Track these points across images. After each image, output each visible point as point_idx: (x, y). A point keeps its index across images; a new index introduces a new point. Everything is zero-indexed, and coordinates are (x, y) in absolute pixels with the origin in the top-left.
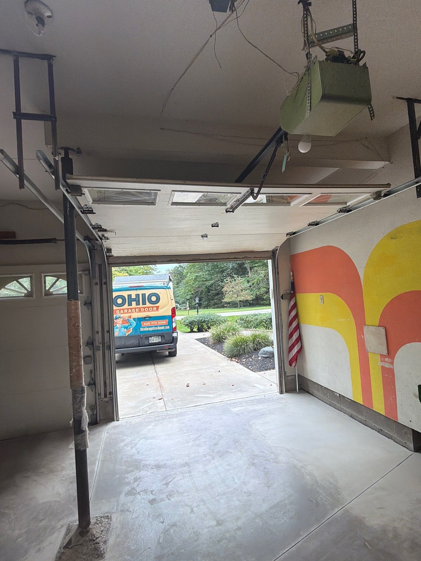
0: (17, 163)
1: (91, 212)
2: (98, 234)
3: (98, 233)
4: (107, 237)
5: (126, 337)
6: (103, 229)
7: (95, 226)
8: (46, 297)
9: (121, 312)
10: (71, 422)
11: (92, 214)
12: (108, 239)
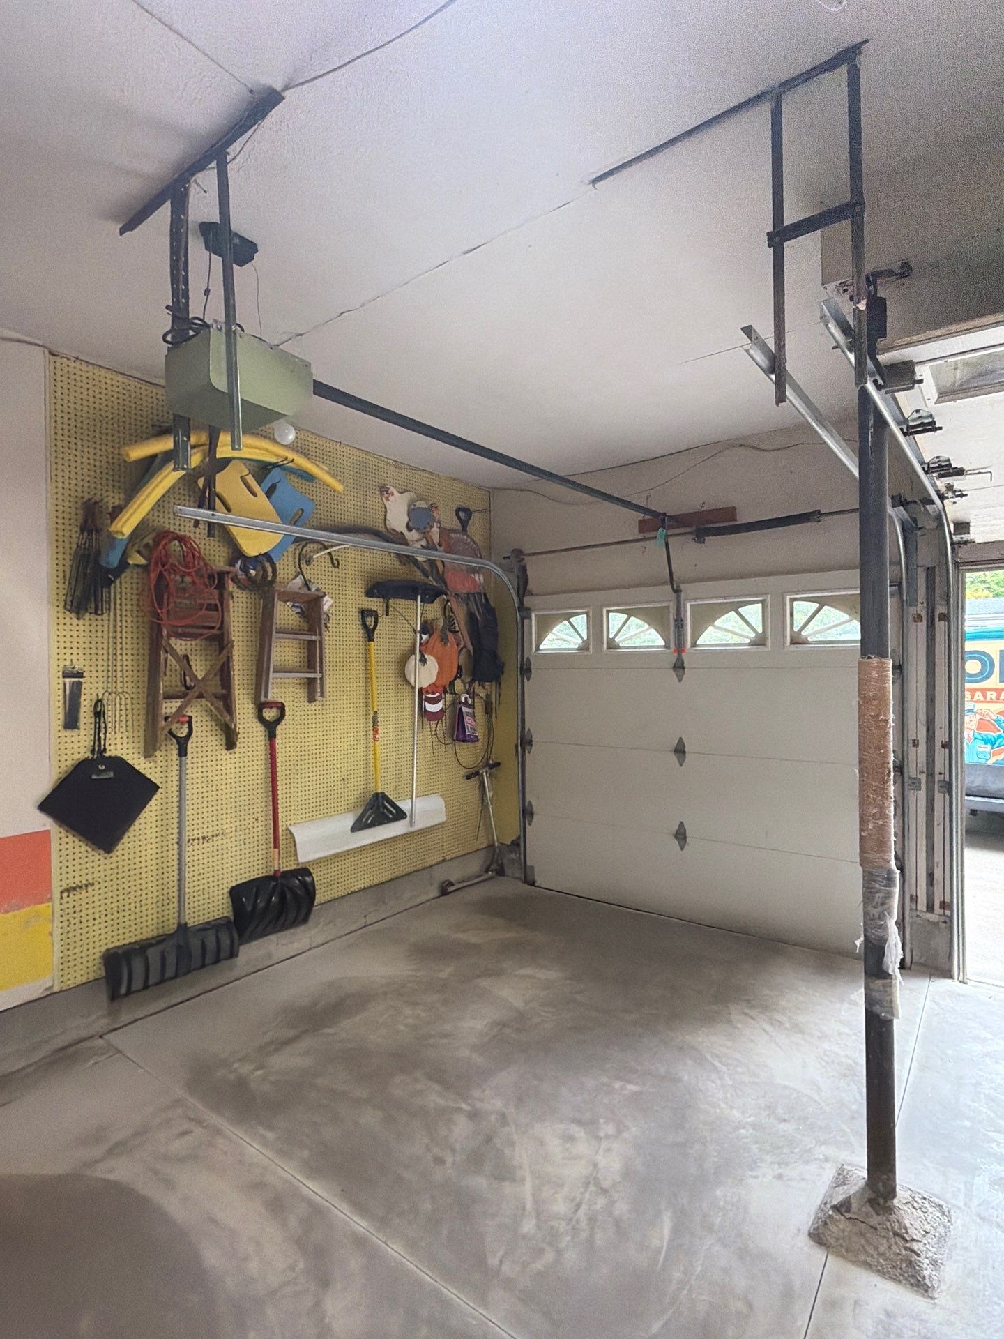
0: (772, 348)
1: (929, 426)
2: (934, 485)
3: (936, 481)
4: (960, 491)
5: (988, 766)
6: (956, 468)
7: (931, 466)
8: (794, 648)
9: (976, 698)
10: (858, 943)
11: (933, 433)
12: (962, 496)
